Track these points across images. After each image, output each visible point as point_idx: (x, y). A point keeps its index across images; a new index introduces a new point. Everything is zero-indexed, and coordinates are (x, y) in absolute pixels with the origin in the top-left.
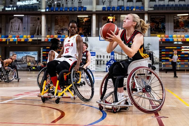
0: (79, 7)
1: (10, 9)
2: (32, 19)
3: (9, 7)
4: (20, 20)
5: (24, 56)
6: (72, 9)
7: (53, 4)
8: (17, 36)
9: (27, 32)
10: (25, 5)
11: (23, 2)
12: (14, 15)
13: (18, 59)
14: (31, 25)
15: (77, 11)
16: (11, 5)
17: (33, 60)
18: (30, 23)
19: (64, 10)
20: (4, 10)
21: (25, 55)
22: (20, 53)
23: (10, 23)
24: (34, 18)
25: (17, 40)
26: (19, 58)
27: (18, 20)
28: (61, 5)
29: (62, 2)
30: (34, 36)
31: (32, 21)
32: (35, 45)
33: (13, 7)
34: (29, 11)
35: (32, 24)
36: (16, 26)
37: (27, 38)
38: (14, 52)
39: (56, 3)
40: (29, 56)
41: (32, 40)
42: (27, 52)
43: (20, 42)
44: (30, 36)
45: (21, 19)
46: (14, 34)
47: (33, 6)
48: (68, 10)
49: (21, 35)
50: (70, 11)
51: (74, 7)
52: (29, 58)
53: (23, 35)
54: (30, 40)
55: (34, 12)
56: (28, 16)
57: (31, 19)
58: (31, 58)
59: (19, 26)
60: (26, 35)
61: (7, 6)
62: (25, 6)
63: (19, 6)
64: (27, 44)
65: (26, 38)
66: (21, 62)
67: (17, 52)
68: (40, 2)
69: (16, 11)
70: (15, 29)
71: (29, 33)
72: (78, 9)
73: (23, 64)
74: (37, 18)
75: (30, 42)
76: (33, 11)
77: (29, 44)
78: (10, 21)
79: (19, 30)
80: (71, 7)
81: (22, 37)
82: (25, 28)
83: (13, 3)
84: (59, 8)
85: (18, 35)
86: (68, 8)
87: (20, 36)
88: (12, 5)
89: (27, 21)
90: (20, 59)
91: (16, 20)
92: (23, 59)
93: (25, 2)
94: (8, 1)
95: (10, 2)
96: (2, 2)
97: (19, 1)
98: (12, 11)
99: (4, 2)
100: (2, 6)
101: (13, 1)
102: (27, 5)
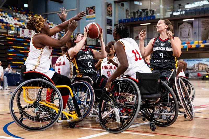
1: (178, 13)
2: (203, 23)
3: (178, 12)
4: (190, 25)
5: (195, 63)
8: (188, 43)
9: (198, 38)
10: (195, 7)
11: (193, 4)
12: (184, 20)
13: (189, 67)
14: (202, 29)
17: (206, 68)
18: (201, 27)
20: (172, 15)
21: (197, 62)
22: (192, 61)
23: (179, 28)
24: (206, 21)
25: (188, 46)
26: (190, 65)
27: (188, 25)
30: (207, 41)
31: (203, 24)
33: (182, 11)
34: (200, 14)
35: (204, 28)
36: (186, 31)
37: (199, 44)
38: (185, 60)
40: (201, 64)
41: (205, 45)
42: (199, 59)
43: (190, 49)
44: (202, 41)
45: (191, 23)
46: (184, 40)
47: (204, 8)
49: (191, 40)
52: (201, 66)
53: (194, 40)
54: (202, 45)
55: (205, 15)
56: (199, 19)
58: (204, 66)
59: (189, 31)
60: (196, 40)
61: (176, 10)
62: (195, 9)
63: (189, 9)
64: (199, 50)
65: (197, 44)
66: (193, 70)
67: (188, 59)
69: (184, 15)
70: (184, 35)
71: (200, 38)
73: (195, 72)
75: (201, 48)
76: (204, 13)
77: (201, 50)
78: (178, 27)
79: (190, 36)
81: (193, 43)
82: (195, 33)
83: (181, 8)
85: (188, 41)
87: (190, 42)
88: (180, 10)
89: (197, 25)
90: (191, 67)
91: (186, 25)
92: (195, 67)
93: (195, 4)
94: (176, 5)
95: (178, 6)
96: (170, 7)
97: (188, 4)
98: (181, 16)
99: (172, 7)
100: (170, 11)
101: (182, 4)
102: (197, 7)
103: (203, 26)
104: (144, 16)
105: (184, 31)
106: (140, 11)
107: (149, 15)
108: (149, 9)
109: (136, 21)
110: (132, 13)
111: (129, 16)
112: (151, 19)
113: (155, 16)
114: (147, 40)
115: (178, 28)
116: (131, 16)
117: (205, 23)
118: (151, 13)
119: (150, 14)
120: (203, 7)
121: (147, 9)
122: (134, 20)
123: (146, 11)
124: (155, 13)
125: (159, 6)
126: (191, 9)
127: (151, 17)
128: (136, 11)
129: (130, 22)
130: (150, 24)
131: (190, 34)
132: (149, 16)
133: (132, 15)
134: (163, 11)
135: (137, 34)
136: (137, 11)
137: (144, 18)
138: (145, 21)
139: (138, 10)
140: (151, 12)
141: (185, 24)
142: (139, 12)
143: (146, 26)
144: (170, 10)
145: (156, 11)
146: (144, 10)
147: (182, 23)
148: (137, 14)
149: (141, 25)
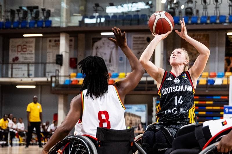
0: (229, 14)
1: (93, 21)
2: (135, 41)
3: (92, 17)
6: (216, 19)
7: (177, 11)
9: (125, 67)
10: (123, 12)
11: (119, 7)
12: (102, 34)
15: (225, 23)
16: (96, 12)
17: (137, 122)
18: (132, 48)
19: (199, 22)
20: (82, 22)
23: (94, 48)
24: (140, 38)
27: (109, 43)
28: (194, 12)
29: (195, 6)
31: (136, 44)
32: (143, 92)
33: (100, 17)
34: (131, 24)
36: (105, 54)
39: (183, 7)
40: (129, 114)
47: (138, 15)
48: (208, 22)
49: (113, 71)
50: (211, 23)
51: (221, 14)
52: (129, 119)
53: (119, 72)
55: (140, 27)
56: (129, 34)
57: (135, 39)
58: (133, 118)
59: (111, 54)
60: (123, 72)
61: (89, 14)
62: (123, 16)
63: (112, 14)
68: (151, 7)
69: (104, 25)
71: (130, 68)
72: (229, 19)
74: (145, 39)
76: (138, 24)
78: (93, 45)
79: (112, 63)
80: (213, 15)
81: (117, 76)
82: (121, 59)
83: (99, 10)
84: (190, 18)
86: (209, 18)
88: (97, 14)
91: (106, 44)
93: (122, 6)
94: (91, 6)
95: (94, 7)
96: (79, 7)
97: (112, 5)
98: (97, 25)
99: (82, 8)
100: (80, 16)
101: (100, 5)
102: (127, 13)
103: (136, 48)
104: (30, 20)
105: (102, 53)
106: (23, 9)
107: (41, 18)
108: (41, 7)
109: (14, 28)
110: (8, 12)
111: (2, 17)
112: (44, 26)
113: (51, 22)
114: (33, 65)
115: (91, 47)
116: (7, 18)
117: (139, 42)
118: (45, 14)
119: (43, 18)
120: (136, 13)
121: (37, 7)
122: (12, 26)
123: (35, 10)
124: (51, 15)
125: (60, 3)
126: (115, 14)
127: (44, 23)
128: (16, 8)
129: (3, 28)
130: (41, 35)
131: (111, 60)
132: (40, 20)
133: (8, 16)
134: (67, 14)
135: (16, 53)
136: (18, 8)
137: (30, 23)
138: (32, 28)
139: (21, 8)
140: (43, 13)
141: (105, 40)
142: (22, 12)
143: (34, 40)
144: (79, 13)
145: (53, 13)
146: (31, 8)
147: (100, 39)
148: (18, 14)
149: (25, 35)
